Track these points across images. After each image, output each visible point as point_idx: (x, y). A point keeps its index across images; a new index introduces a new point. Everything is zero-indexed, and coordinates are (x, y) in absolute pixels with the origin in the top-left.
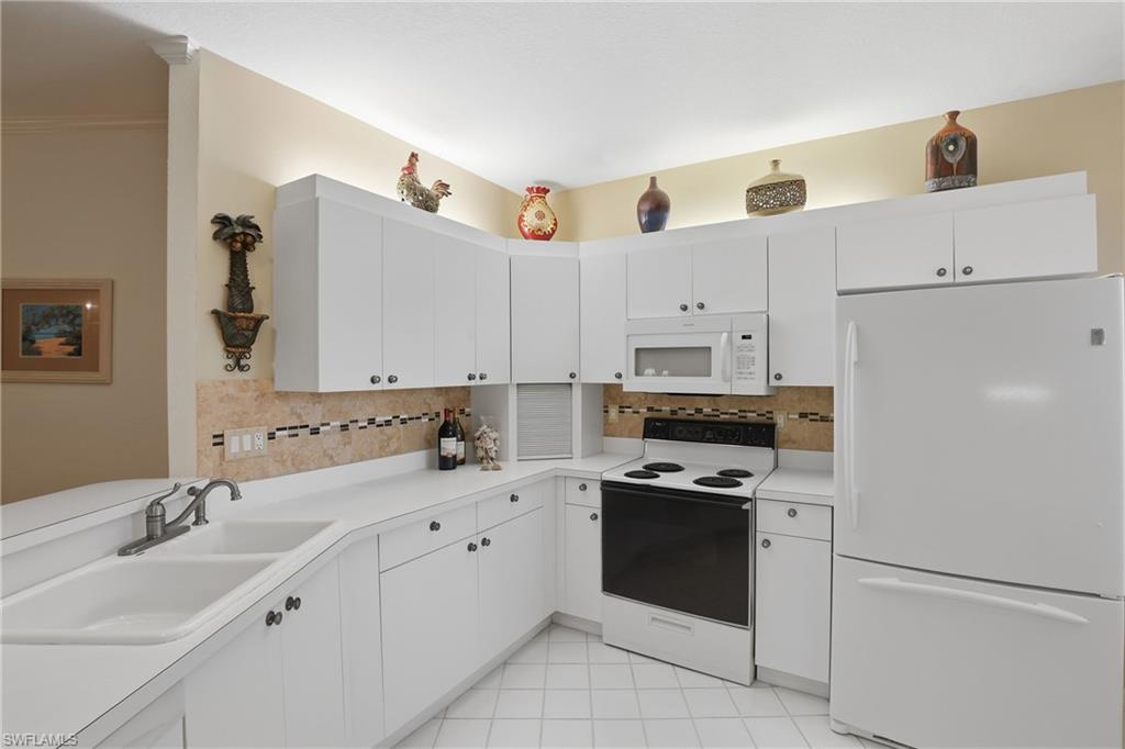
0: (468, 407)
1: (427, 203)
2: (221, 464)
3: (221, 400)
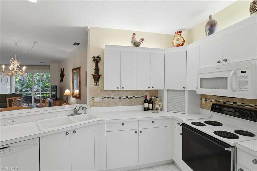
0: (157, 95)
1: (136, 44)
2: (93, 103)
3: (94, 91)
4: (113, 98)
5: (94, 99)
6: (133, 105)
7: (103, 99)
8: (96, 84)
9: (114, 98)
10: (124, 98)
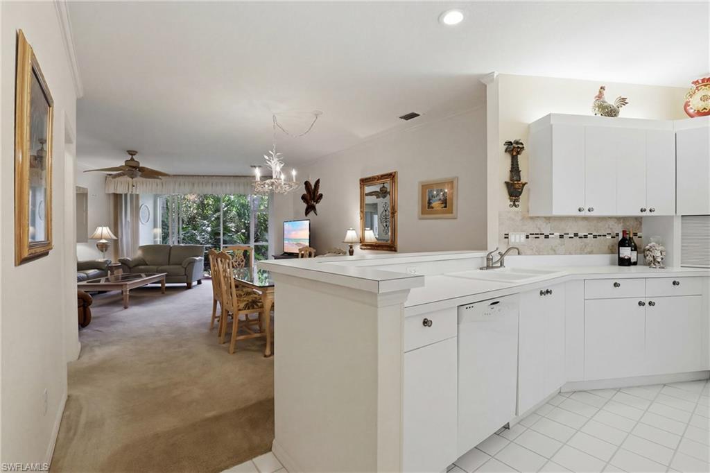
0: (640, 232)
3: (508, 219)
4: (547, 237)
5: (508, 238)
6: (591, 253)
7: (527, 237)
8: (512, 203)
9: (550, 236)
10: (570, 238)
